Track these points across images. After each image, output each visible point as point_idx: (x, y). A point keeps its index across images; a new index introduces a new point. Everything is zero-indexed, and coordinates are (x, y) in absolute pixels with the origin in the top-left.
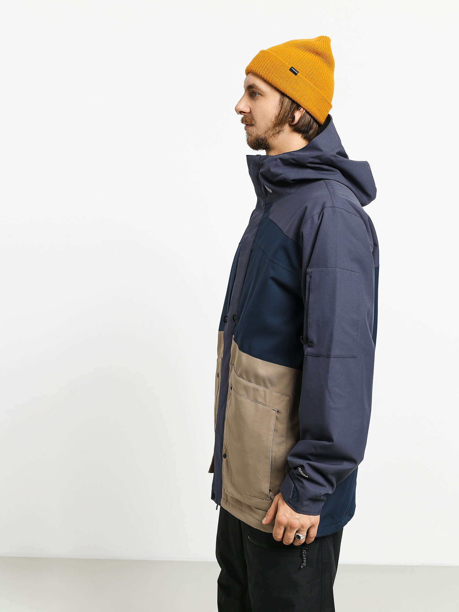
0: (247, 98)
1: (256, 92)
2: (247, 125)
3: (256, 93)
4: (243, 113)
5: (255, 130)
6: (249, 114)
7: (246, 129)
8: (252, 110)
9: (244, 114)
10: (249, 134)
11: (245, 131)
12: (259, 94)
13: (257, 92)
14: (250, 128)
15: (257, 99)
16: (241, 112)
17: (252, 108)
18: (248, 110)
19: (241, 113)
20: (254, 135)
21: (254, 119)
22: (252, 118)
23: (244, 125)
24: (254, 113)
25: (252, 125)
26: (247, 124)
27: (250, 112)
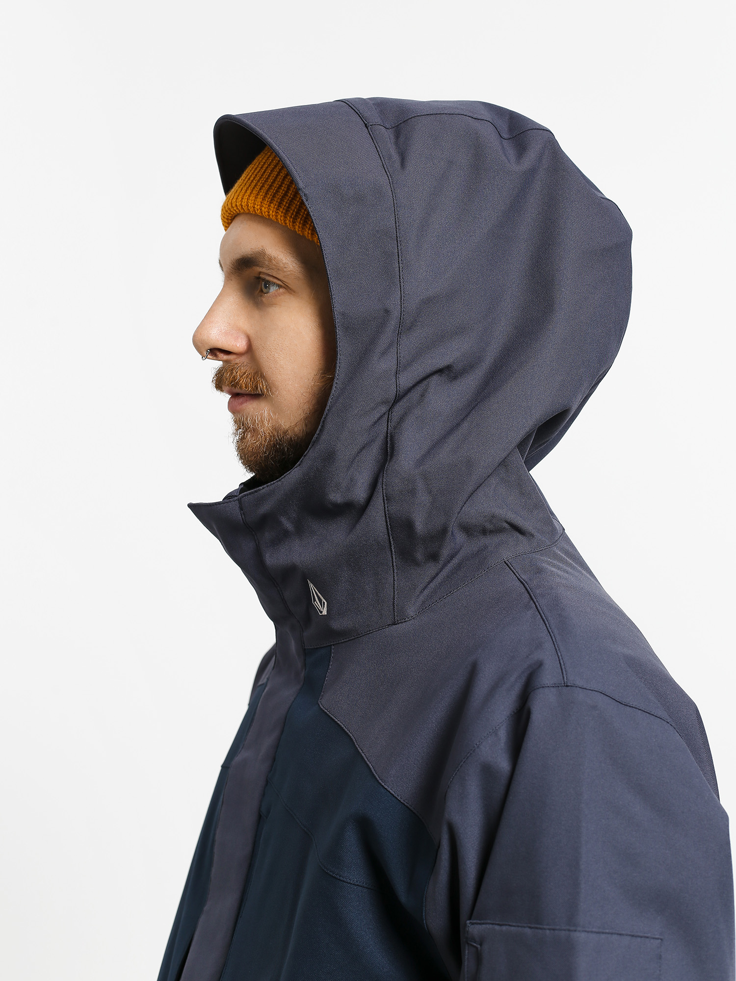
0: (234, 302)
1: (268, 278)
2: (235, 395)
3: (267, 284)
4: (221, 355)
5: (269, 414)
6: (244, 360)
7: (232, 408)
8: (256, 344)
9: (225, 357)
10: (243, 426)
11: (229, 416)
12: (280, 286)
13: (271, 279)
14: (252, 408)
15: (272, 305)
16: (214, 352)
17: (252, 336)
18: (240, 345)
19: (216, 355)
20: (266, 428)
21: (263, 376)
22: (258, 373)
23: (226, 397)
24: (264, 356)
25: (256, 396)
26: (237, 390)
27: (250, 349)
